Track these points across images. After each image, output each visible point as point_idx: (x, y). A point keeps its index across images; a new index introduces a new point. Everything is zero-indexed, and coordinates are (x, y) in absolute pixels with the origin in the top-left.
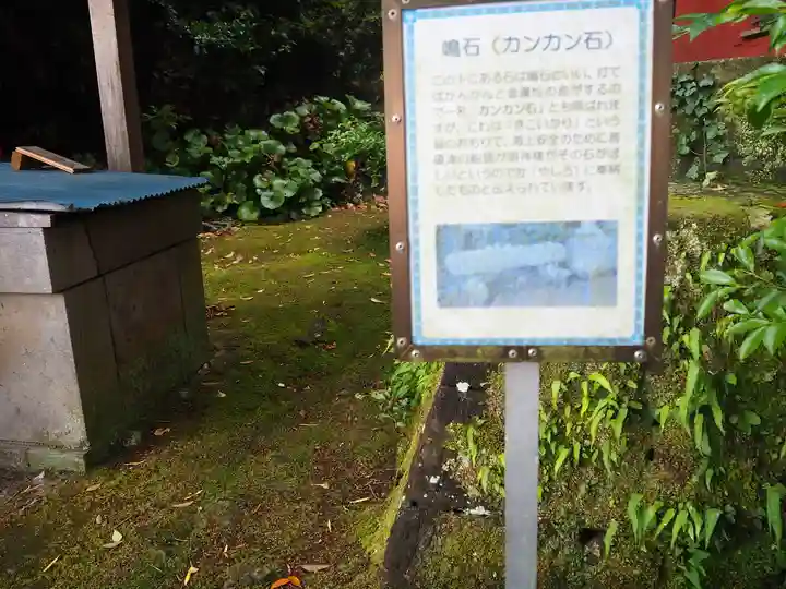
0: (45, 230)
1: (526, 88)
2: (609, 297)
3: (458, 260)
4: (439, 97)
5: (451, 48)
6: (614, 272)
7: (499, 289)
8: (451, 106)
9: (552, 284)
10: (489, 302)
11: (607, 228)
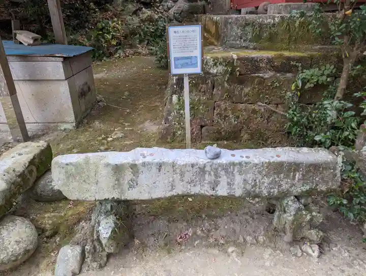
0: (62, 62)
1: (185, 38)
2: (197, 67)
3: (177, 62)
4: (174, 39)
5: (175, 32)
6: (197, 63)
7: (183, 66)
9: (190, 65)
10: (181, 68)
11: (196, 57)
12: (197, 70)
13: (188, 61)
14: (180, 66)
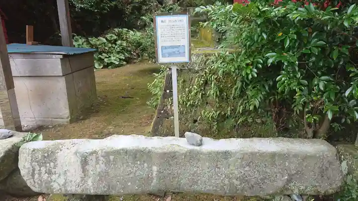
0: (61, 59)
1: (172, 27)
2: (184, 56)
3: (165, 51)
4: (161, 28)
5: (162, 21)
6: (185, 52)
7: (170, 55)
8: (163, 29)
9: (177, 54)
10: (169, 57)
11: (184, 46)
12: (185, 59)
13: (175, 50)
14: (167, 55)
